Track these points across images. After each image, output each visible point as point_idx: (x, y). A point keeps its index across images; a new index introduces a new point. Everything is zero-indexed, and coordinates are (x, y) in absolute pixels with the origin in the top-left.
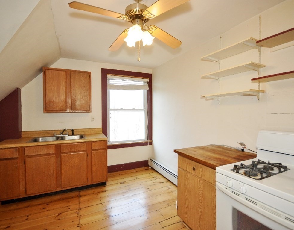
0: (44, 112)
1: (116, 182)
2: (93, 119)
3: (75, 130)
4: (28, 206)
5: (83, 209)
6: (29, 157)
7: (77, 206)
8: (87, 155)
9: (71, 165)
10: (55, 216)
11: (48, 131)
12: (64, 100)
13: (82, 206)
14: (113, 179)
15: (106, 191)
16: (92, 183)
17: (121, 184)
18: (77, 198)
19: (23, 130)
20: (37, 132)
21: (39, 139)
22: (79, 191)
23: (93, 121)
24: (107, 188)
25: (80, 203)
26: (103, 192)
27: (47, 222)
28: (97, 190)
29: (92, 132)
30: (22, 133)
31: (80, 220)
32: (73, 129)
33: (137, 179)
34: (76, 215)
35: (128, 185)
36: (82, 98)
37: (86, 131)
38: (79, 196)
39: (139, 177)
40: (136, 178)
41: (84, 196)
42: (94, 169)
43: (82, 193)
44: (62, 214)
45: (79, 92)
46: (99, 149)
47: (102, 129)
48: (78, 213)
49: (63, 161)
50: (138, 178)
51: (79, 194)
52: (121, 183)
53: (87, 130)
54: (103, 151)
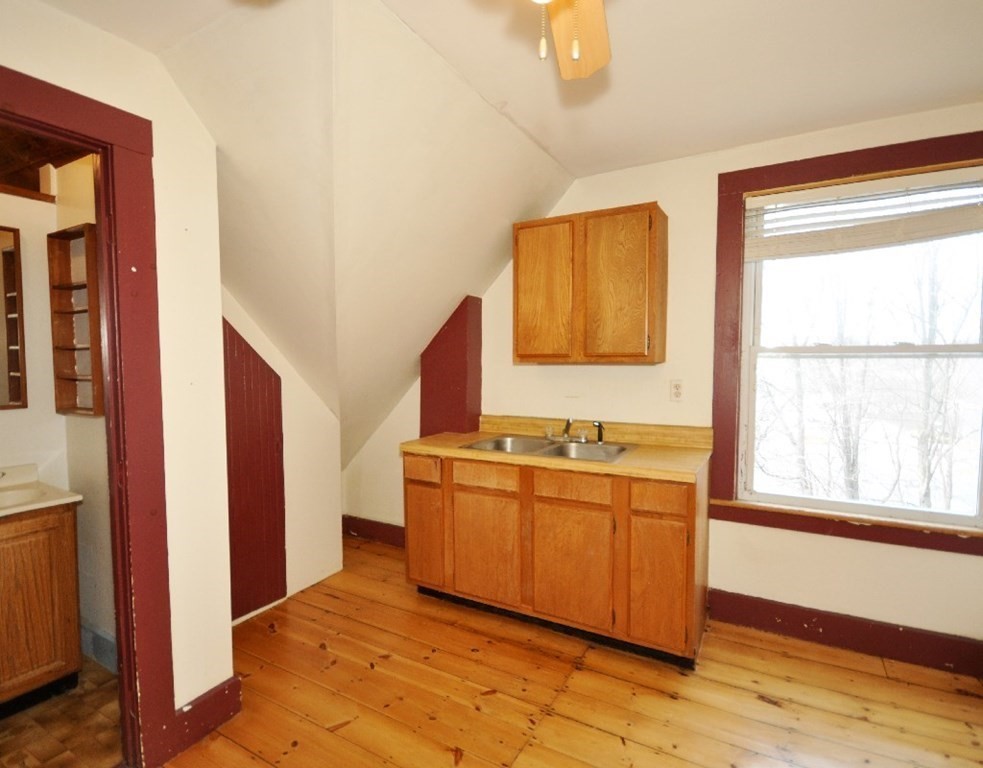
0: (515, 363)
1: (744, 679)
2: (677, 387)
3: (609, 426)
4: (452, 624)
5: (556, 718)
6: (463, 488)
7: (545, 696)
8: (615, 527)
9: (560, 545)
10: (477, 690)
11: (537, 418)
12: (565, 322)
13: (563, 705)
14: (738, 658)
15: (674, 697)
16: (628, 636)
17: (760, 702)
18: (569, 666)
19: (485, 410)
20: (512, 421)
21: (504, 443)
22: (590, 643)
23: (678, 395)
24: (688, 686)
25: (561, 690)
26: (662, 692)
27: (453, 697)
28: (648, 674)
29: (669, 440)
30: (481, 419)
31: (521, 750)
32: (601, 419)
33: (865, 719)
34: (524, 725)
35: (795, 724)
36: (621, 309)
37: (648, 434)
38: (578, 665)
39: (882, 714)
40: (864, 714)
41: (592, 670)
42: (637, 587)
43: (593, 658)
44: (499, 695)
45: (612, 289)
46: (661, 515)
47: (711, 433)
48: (533, 722)
49: (538, 524)
50: (874, 718)
51: (584, 656)
52: (762, 698)
53: (652, 429)
54: (677, 524)
